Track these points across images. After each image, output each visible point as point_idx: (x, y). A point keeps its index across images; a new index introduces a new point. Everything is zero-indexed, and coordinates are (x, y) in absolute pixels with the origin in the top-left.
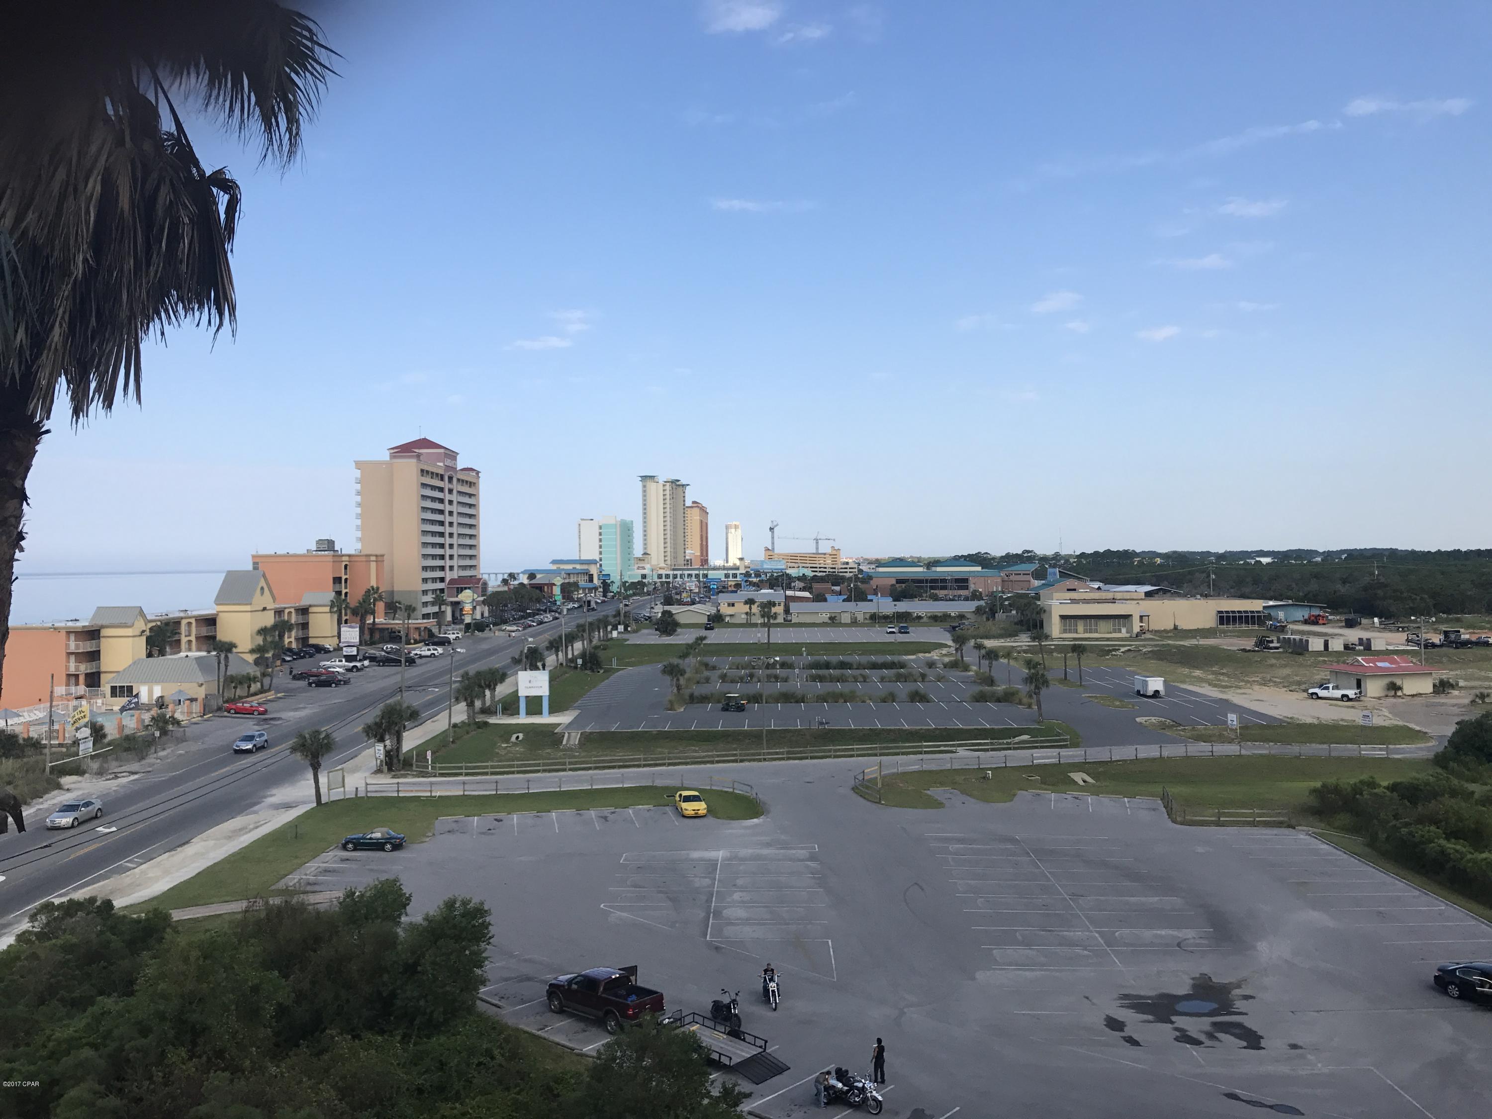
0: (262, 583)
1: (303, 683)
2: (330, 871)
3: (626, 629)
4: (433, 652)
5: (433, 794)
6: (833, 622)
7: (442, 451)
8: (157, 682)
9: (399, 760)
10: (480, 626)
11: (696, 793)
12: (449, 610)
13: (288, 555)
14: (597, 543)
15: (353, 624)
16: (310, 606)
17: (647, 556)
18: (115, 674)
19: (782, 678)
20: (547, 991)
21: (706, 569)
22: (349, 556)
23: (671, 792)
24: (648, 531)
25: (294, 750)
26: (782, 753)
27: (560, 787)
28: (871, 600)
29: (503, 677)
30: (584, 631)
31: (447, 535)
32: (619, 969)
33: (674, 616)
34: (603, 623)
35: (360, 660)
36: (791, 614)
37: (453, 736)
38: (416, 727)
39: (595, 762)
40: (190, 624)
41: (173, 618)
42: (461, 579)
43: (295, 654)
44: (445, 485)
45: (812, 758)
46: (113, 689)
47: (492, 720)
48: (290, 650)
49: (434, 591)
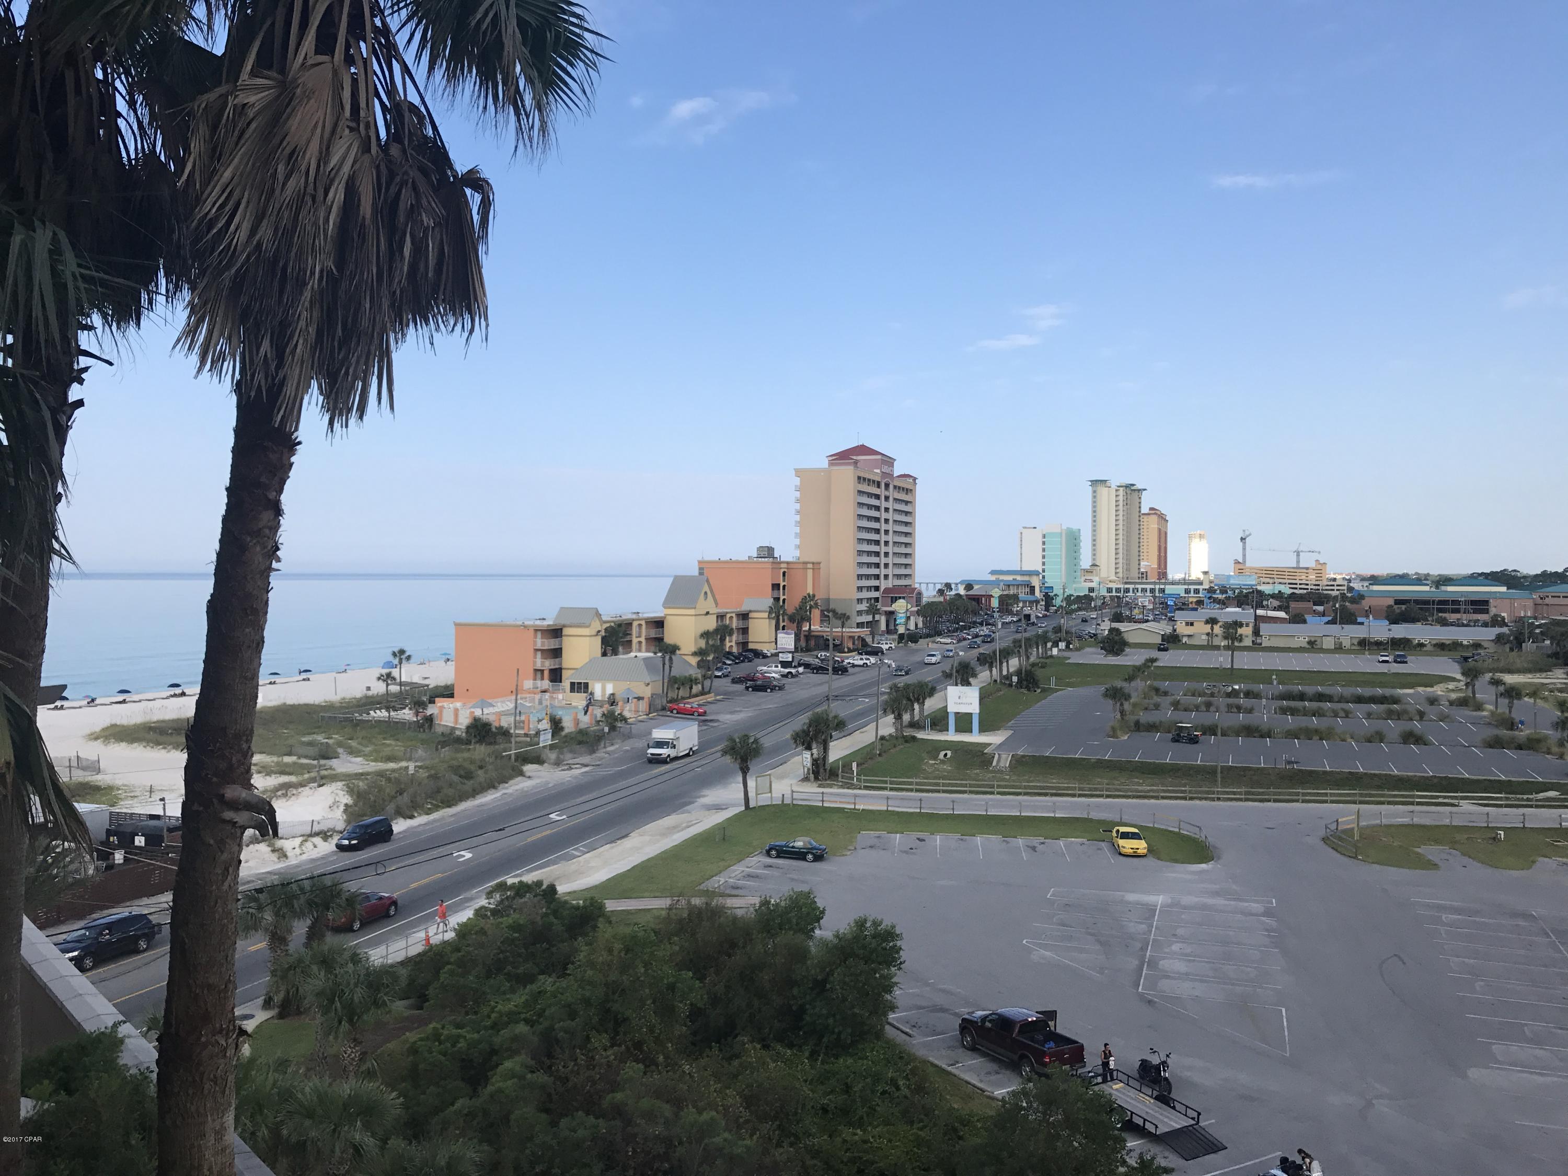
0: (706, 588)
1: (741, 687)
2: (752, 877)
3: (1067, 646)
4: (865, 661)
5: (857, 807)
6: (1313, 647)
7: (879, 457)
8: (609, 680)
9: (825, 770)
10: (913, 637)
11: (1136, 831)
12: (883, 620)
13: (730, 561)
14: (1040, 553)
15: (789, 631)
16: (750, 611)
17: (1096, 568)
18: (573, 671)
19: (1246, 709)
20: (960, 1025)
21: (1163, 584)
22: (788, 563)
23: (1107, 826)
24: (1098, 541)
25: (725, 752)
26: (1240, 793)
27: (986, 811)
28: (1362, 624)
29: (932, 692)
30: (1020, 646)
31: (882, 543)
32: (1037, 1012)
33: (1123, 635)
34: (1043, 639)
35: (795, 667)
36: (1261, 636)
37: (880, 750)
38: (844, 736)
39: (1025, 787)
40: (640, 625)
41: (626, 620)
42: (895, 589)
43: (737, 658)
44: (882, 492)
45: (1275, 801)
46: (572, 684)
47: (921, 735)
48: (730, 653)
49: (869, 599)
